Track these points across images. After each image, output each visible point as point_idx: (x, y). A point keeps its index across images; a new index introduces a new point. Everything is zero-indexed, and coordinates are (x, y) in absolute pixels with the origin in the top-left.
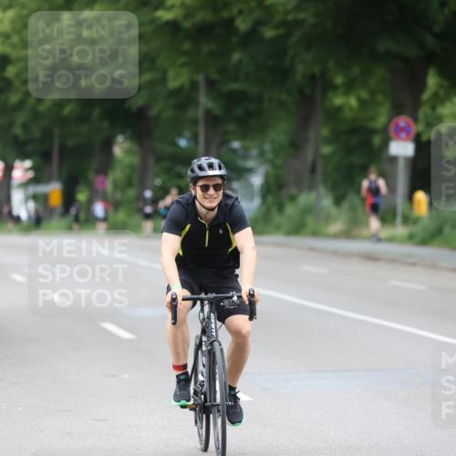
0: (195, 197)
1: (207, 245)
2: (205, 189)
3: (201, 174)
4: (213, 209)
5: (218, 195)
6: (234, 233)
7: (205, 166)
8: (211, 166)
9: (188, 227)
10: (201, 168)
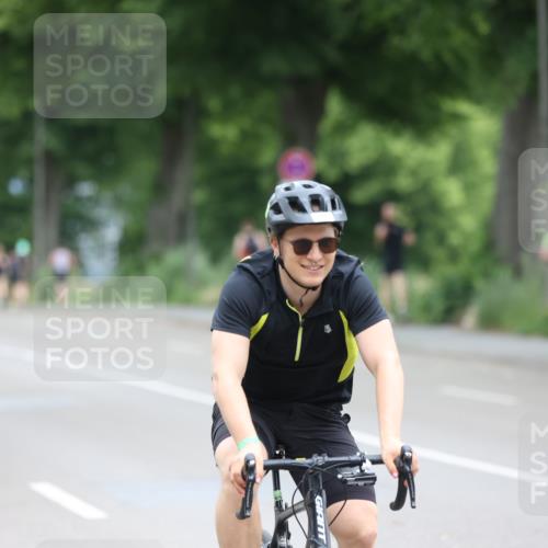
0: (281, 261)
1: (297, 358)
3: (299, 217)
5: (328, 261)
7: (305, 201)
8: (316, 202)
9: (264, 318)
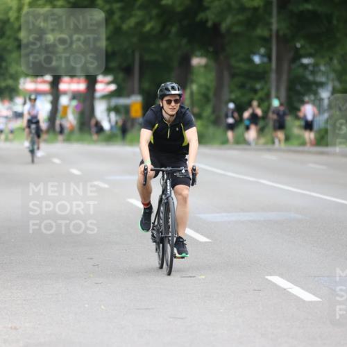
0: (163, 107)
1: (168, 137)
2: (169, 102)
3: (168, 93)
4: (173, 116)
5: (177, 107)
6: (185, 130)
7: (170, 88)
8: (173, 88)
9: (157, 125)
10: (167, 89)
